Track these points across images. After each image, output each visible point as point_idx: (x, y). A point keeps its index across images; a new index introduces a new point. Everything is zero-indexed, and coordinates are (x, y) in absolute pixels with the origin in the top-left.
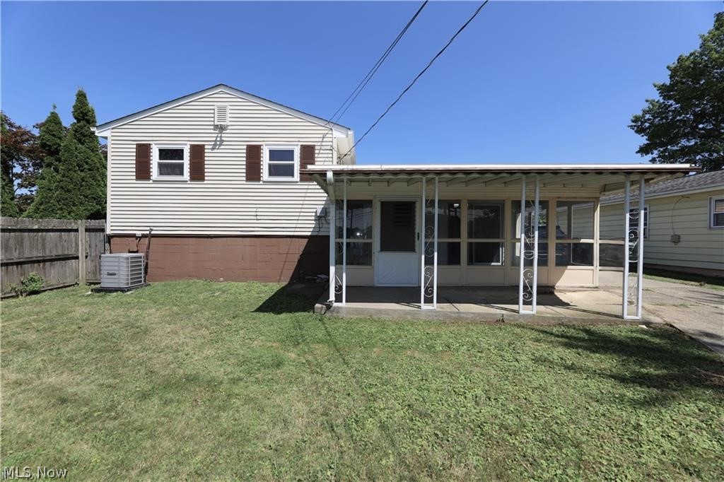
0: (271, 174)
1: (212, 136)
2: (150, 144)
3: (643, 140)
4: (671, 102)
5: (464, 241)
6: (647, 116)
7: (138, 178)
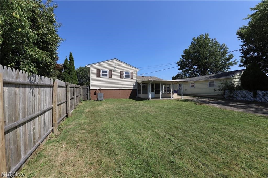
0: (125, 77)
1: (113, 69)
2: (100, 70)
3: (179, 67)
4: (184, 59)
5: (166, 90)
6: (180, 62)
7: (97, 77)
